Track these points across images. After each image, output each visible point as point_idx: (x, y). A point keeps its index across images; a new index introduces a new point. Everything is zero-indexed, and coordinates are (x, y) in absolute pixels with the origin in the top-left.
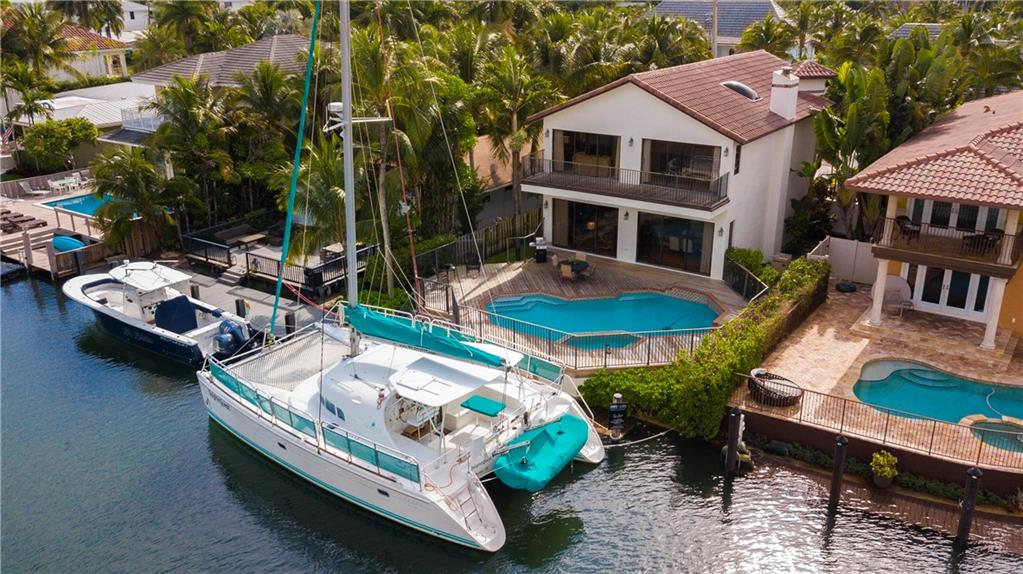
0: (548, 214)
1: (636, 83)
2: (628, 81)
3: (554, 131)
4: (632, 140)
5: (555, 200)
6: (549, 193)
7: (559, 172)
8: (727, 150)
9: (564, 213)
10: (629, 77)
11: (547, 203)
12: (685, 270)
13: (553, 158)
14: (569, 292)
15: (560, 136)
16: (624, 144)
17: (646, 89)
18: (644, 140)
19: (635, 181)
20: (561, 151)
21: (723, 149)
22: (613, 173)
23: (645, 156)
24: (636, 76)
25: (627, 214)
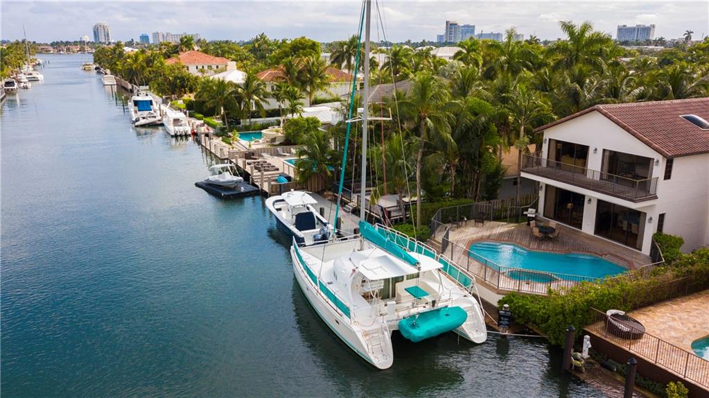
0: (542, 194)
1: (600, 111)
2: (594, 110)
3: (550, 140)
4: (596, 149)
5: (547, 186)
6: (544, 181)
7: (551, 167)
8: (658, 161)
9: (552, 196)
10: (596, 107)
11: (542, 187)
12: (626, 244)
13: (548, 158)
14: (534, 245)
15: (553, 144)
16: (591, 151)
17: (605, 115)
18: (604, 150)
19: (597, 178)
20: (553, 153)
21: (655, 161)
22: (584, 172)
23: (605, 161)
24: (601, 106)
25: (590, 200)
